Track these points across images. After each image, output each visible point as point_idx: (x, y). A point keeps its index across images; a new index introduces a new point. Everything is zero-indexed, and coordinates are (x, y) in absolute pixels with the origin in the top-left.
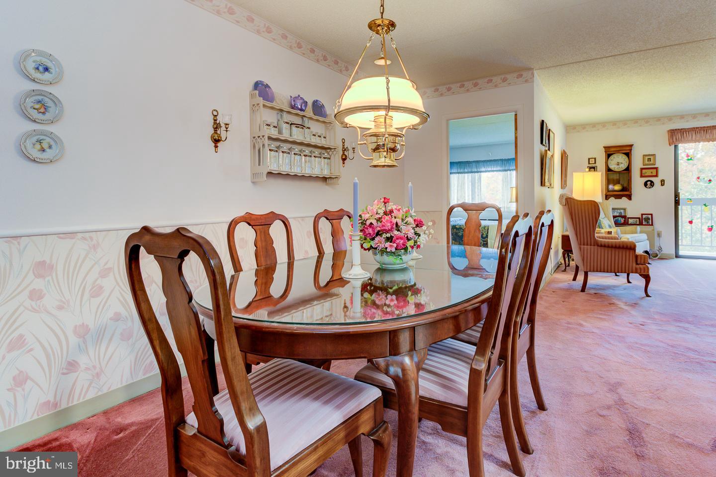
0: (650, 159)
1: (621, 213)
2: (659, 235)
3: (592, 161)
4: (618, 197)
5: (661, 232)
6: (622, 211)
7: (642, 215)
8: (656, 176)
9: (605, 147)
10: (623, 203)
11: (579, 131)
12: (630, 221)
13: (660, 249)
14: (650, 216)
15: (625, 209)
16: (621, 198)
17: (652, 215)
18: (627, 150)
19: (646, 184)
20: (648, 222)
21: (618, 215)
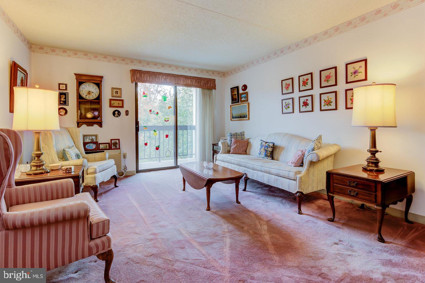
0: (117, 92)
1: (92, 139)
2: (125, 157)
3: (62, 87)
4: (90, 124)
5: (126, 154)
6: (94, 137)
7: (111, 140)
8: (122, 107)
9: (76, 74)
10: (94, 130)
11: (47, 53)
12: (101, 146)
13: (125, 168)
14: (118, 141)
15: (96, 136)
16: (93, 126)
17: (119, 140)
18: (98, 81)
19: (114, 114)
20: (116, 147)
21: (90, 141)
